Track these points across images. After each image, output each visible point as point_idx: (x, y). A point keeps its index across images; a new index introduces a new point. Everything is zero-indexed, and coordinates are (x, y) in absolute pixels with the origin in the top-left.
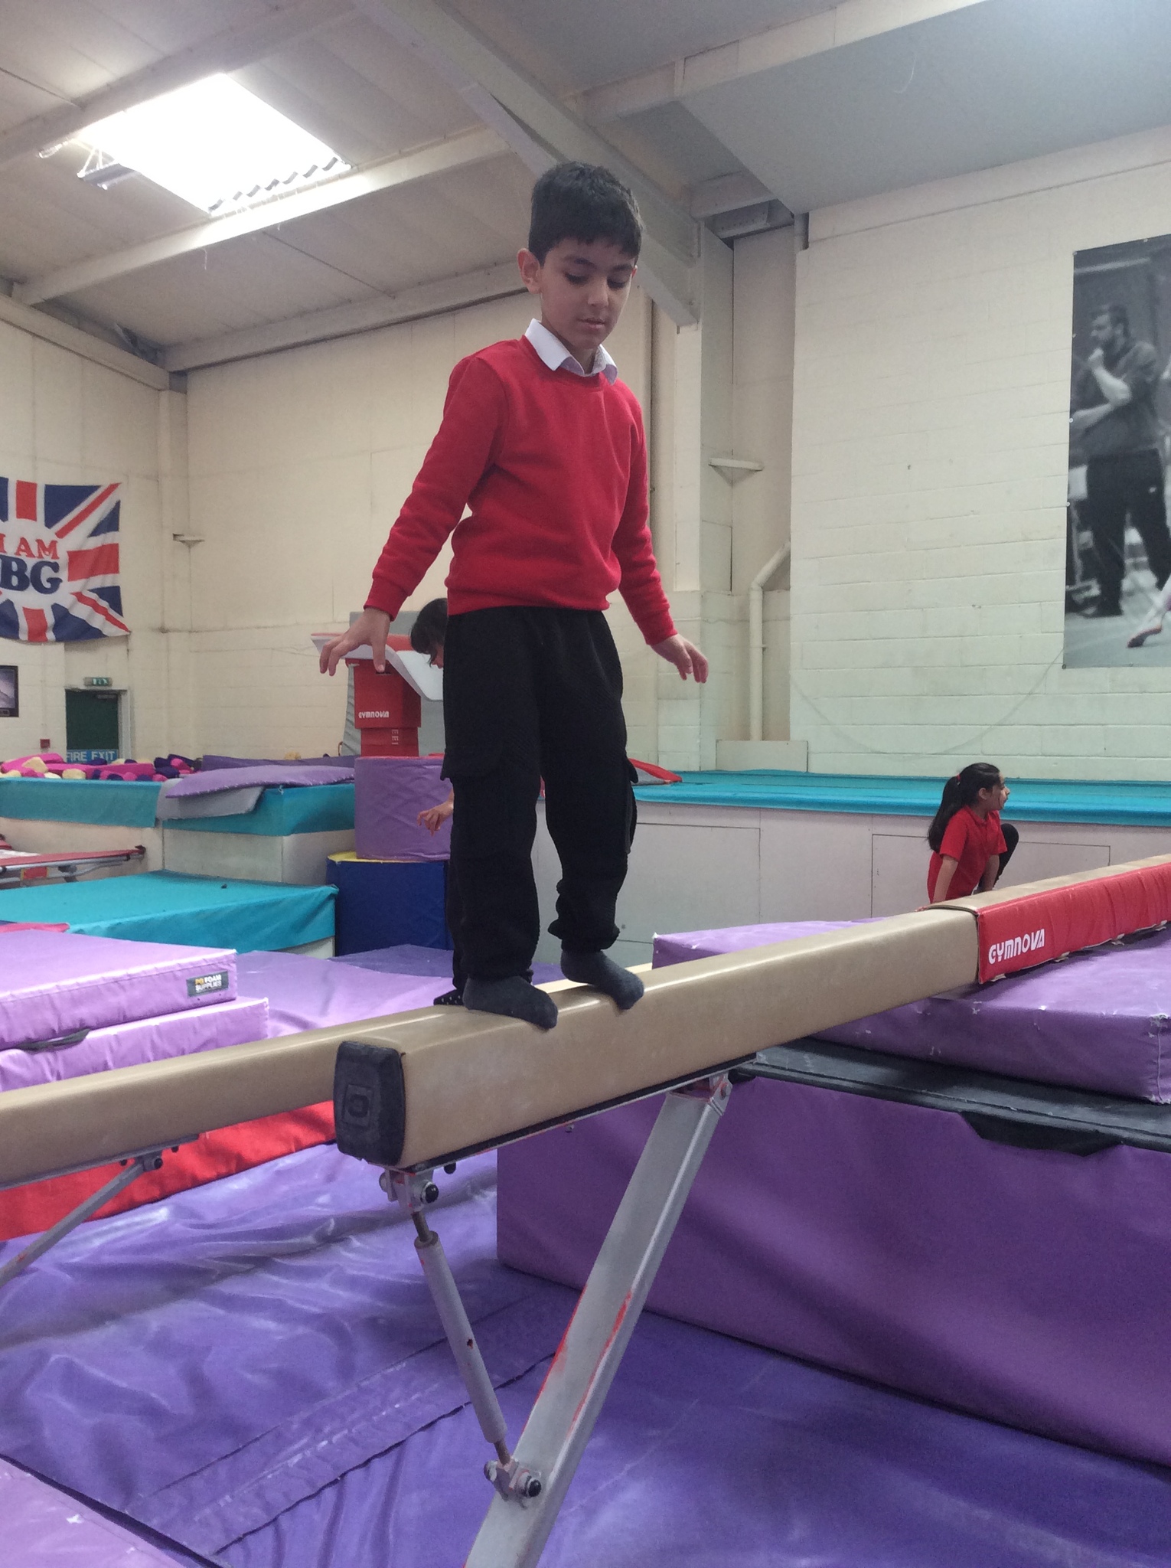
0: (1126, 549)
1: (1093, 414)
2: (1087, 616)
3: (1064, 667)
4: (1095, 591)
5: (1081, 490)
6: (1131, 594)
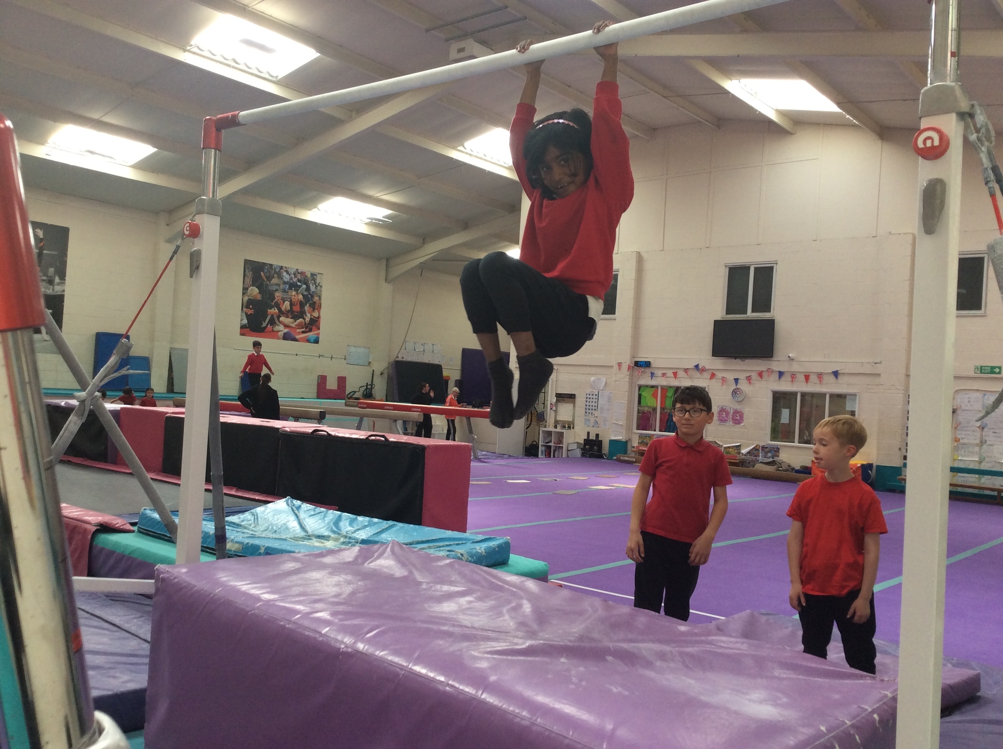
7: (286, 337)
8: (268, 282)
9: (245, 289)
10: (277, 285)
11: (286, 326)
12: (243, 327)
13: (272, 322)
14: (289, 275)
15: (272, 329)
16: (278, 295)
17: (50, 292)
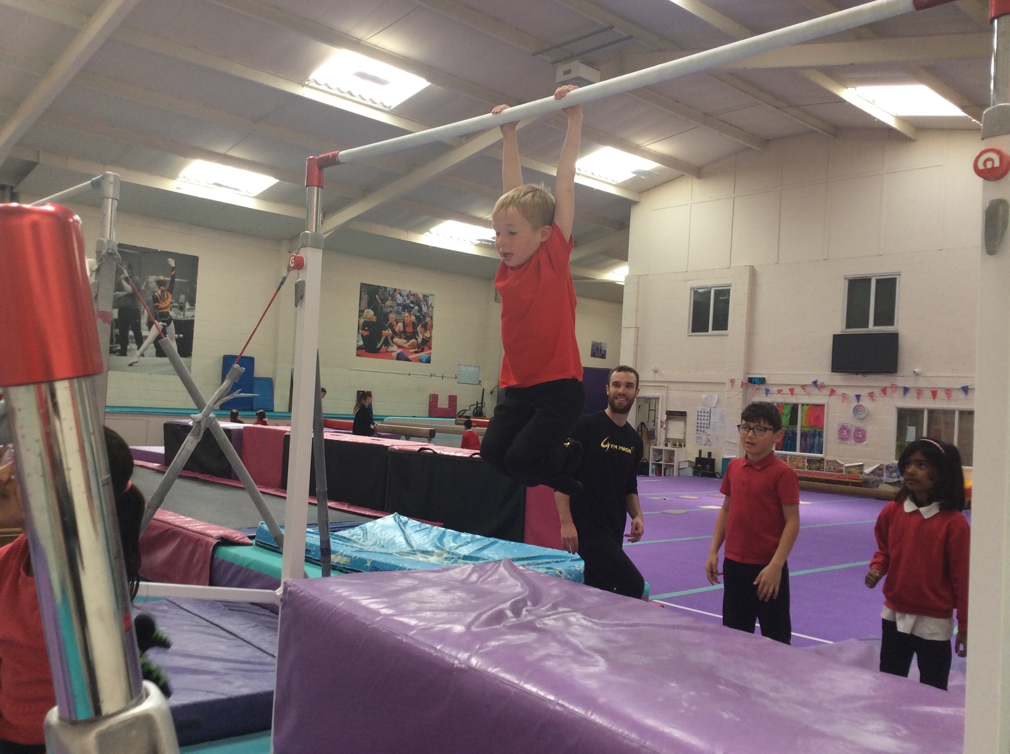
0: (129, 337)
2: (117, 355)
4: (119, 348)
6: (130, 350)
7: (400, 357)
8: (383, 305)
9: (361, 312)
10: (391, 307)
11: (399, 347)
12: (359, 348)
13: (387, 343)
14: (403, 297)
15: (387, 350)
16: (392, 317)
17: (180, 317)
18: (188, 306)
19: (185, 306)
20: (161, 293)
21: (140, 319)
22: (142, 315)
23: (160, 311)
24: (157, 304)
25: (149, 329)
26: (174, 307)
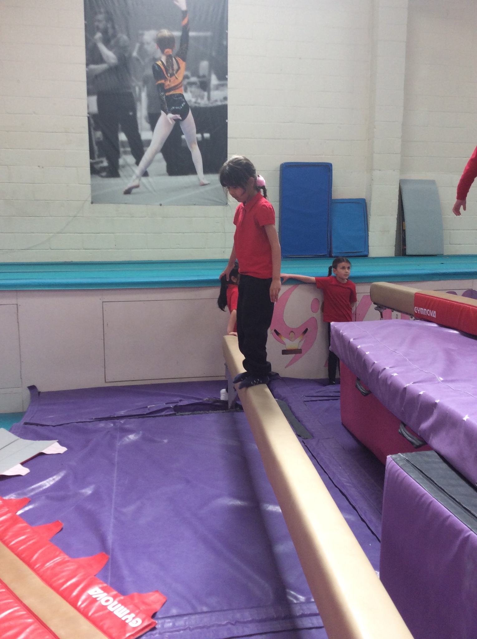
0: (119, 144)
1: (99, 68)
3: (92, 203)
4: (105, 164)
5: (95, 109)
6: (124, 167)
17: (203, 102)
18: (214, 81)
19: (209, 80)
20: (167, 62)
21: (134, 111)
22: (138, 104)
23: (167, 94)
24: (163, 81)
25: (153, 128)
26: (191, 84)
